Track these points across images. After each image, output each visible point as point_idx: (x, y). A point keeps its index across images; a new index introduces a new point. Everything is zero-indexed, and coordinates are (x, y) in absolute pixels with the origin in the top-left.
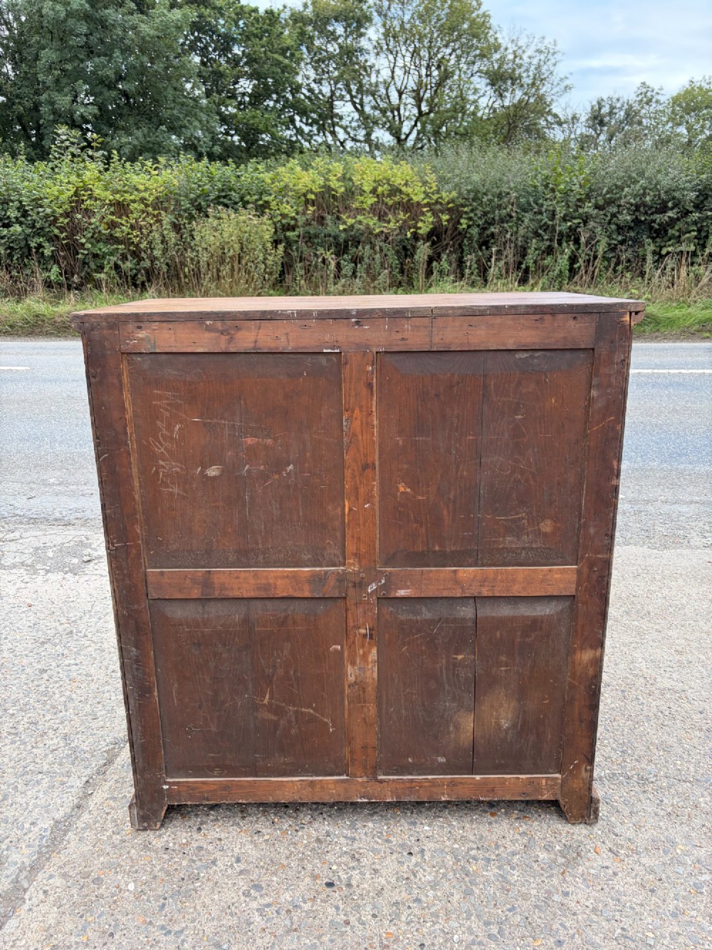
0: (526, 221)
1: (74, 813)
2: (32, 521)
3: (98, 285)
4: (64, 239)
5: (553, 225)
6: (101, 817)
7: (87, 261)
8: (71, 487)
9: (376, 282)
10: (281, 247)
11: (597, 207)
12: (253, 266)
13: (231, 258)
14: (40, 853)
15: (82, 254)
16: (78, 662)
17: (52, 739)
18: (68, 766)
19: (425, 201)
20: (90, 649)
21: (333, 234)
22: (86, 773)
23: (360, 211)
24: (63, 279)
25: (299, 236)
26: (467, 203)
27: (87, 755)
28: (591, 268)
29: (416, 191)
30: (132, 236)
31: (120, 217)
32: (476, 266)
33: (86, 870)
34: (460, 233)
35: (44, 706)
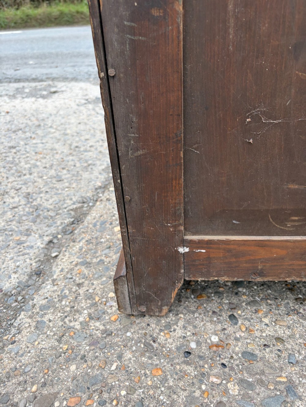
1: (30, 282)
6: (70, 290)
16: (44, 141)
17: (13, 198)
18: (28, 224)
22: (49, 232)
27: (51, 213)
35: (9, 171)
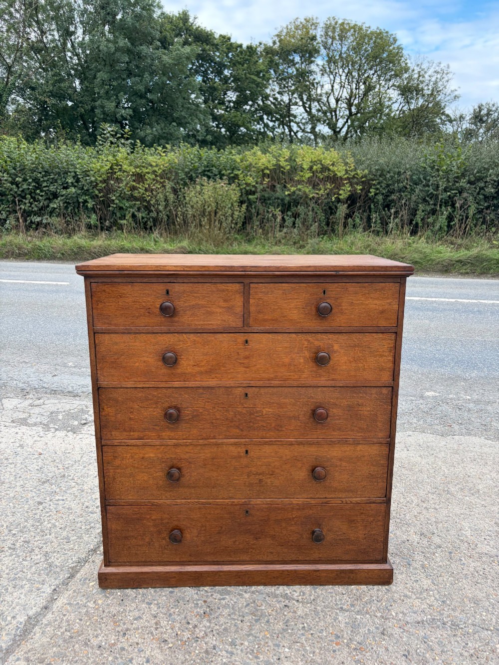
0: (417, 191)
1: (41, 612)
2: (53, 392)
3: (121, 228)
4: (101, 197)
5: (436, 195)
6: (60, 617)
7: (115, 212)
8: (82, 369)
9: (309, 231)
10: (244, 206)
11: (470, 182)
12: (224, 219)
13: (209, 212)
14: (14, 640)
15: (113, 207)
16: (64, 498)
17: (37, 555)
18: (44, 577)
19: (346, 176)
20: (74, 489)
21: (281, 197)
22: (55, 583)
23: (299, 182)
24: (98, 223)
25: (257, 199)
26: (376, 178)
27: (58, 570)
28: (463, 226)
29: (340, 169)
30: (145, 196)
31: (139, 184)
32: (380, 221)
33: (42, 657)
34: (370, 199)
35: (36, 530)
